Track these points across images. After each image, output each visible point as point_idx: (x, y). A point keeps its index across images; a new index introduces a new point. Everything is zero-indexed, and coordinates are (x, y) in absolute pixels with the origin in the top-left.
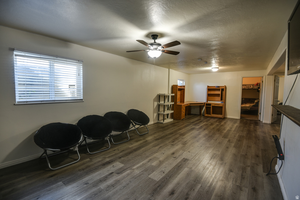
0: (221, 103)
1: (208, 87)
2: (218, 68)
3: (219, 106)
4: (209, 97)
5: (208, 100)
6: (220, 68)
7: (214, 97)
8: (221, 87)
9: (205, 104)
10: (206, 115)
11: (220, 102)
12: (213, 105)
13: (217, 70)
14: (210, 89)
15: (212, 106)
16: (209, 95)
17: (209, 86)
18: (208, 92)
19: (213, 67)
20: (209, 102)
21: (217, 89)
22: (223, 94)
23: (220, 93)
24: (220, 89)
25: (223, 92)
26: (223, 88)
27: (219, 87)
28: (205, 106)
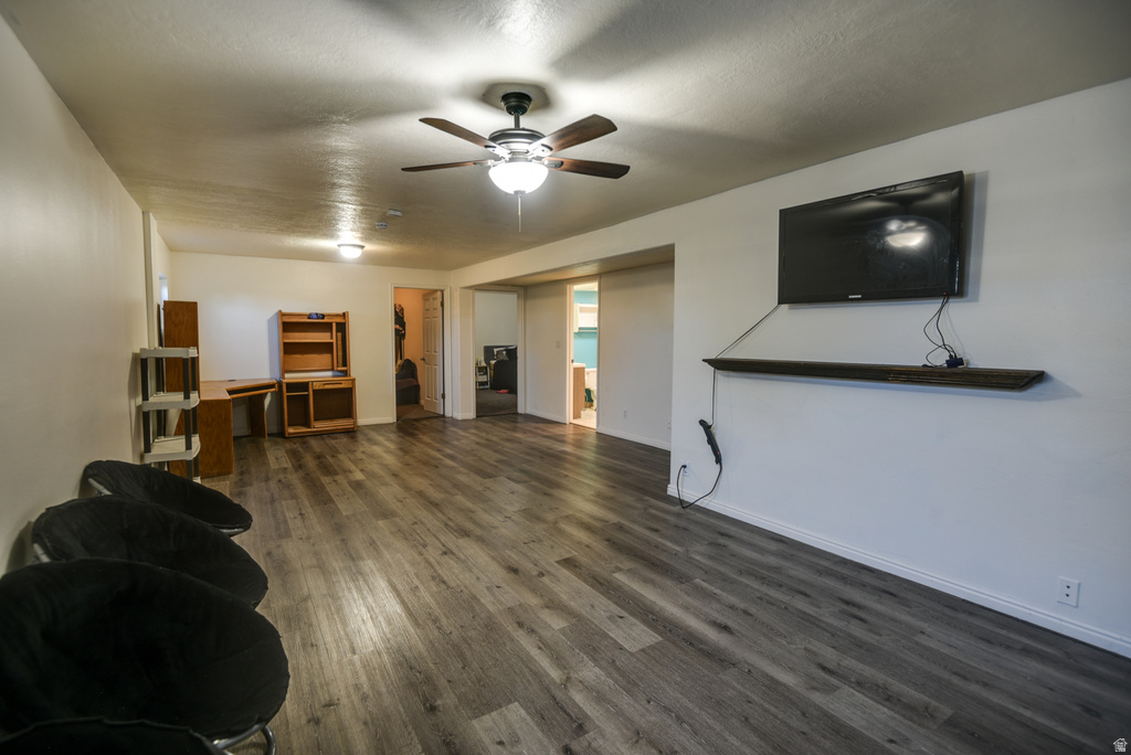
0: (334, 376)
1: (282, 315)
2: (363, 247)
3: (341, 386)
4: (288, 357)
5: (285, 371)
6: (370, 247)
7: (306, 356)
8: (329, 315)
9: (284, 386)
10: (291, 430)
11: (330, 373)
12: (317, 386)
13: (356, 254)
14: (289, 325)
15: (314, 391)
16: (289, 349)
17: (283, 311)
18: (283, 337)
19: (340, 242)
20: (291, 377)
21: (318, 323)
22: (340, 342)
23: (334, 341)
24: (331, 324)
25: (340, 334)
26: (340, 320)
27: (323, 316)
28: (285, 394)
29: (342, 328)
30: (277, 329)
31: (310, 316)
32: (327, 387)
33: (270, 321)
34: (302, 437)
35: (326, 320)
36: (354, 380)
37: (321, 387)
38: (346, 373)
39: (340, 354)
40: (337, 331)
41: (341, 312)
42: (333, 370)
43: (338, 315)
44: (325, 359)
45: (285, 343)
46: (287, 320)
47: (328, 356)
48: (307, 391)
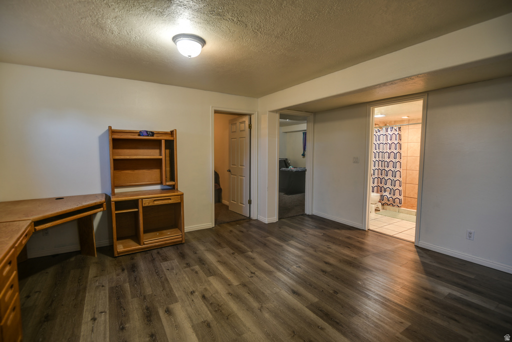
0: (163, 190)
1: (112, 131)
3: (170, 201)
4: (119, 173)
5: (115, 186)
7: (136, 171)
8: (158, 133)
9: (114, 203)
10: (120, 247)
11: (158, 187)
12: (147, 203)
14: (119, 141)
15: (143, 207)
16: (119, 165)
18: (113, 154)
20: (124, 193)
21: (148, 140)
22: (168, 158)
23: (163, 157)
24: (160, 141)
25: (168, 151)
26: (169, 138)
27: (153, 134)
28: (114, 212)
29: (170, 145)
30: (108, 145)
31: (140, 133)
32: (156, 203)
33: (101, 138)
34: (131, 254)
35: (155, 137)
36: (182, 195)
37: (151, 204)
38: (173, 188)
39: (168, 169)
40: (166, 148)
41: (168, 130)
42: (161, 183)
43: (166, 133)
44: (154, 174)
45: (115, 160)
46: (116, 136)
47: (157, 171)
48: (137, 207)
